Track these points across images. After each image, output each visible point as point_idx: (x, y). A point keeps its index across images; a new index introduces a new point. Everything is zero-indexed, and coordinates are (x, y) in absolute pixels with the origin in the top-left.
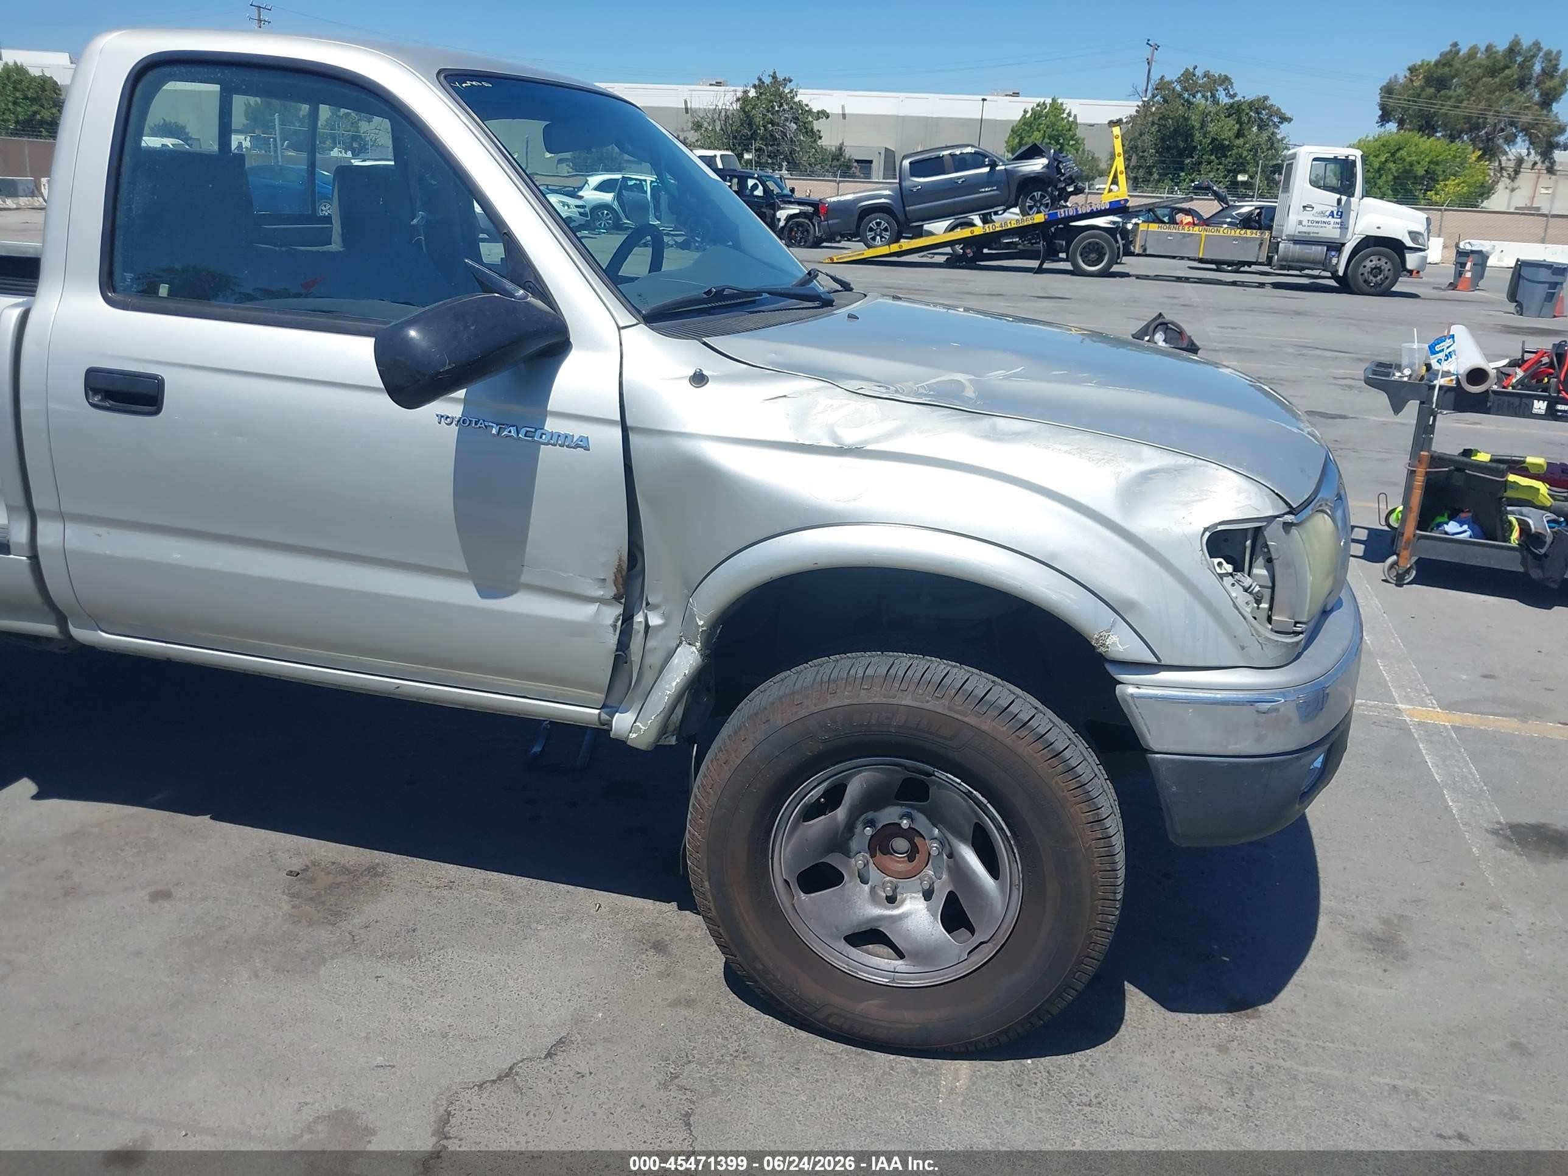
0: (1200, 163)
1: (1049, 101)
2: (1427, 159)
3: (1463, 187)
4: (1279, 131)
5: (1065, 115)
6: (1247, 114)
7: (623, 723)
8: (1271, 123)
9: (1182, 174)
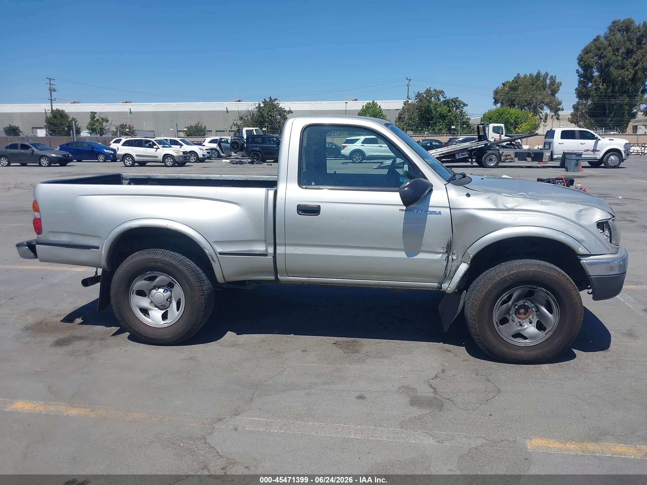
0: (436, 123)
1: (371, 102)
2: (514, 117)
3: (528, 126)
4: (463, 110)
5: (378, 107)
6: (451, 104)
7: (445, 286)
8: (460, 107)
9: (430, 127)
